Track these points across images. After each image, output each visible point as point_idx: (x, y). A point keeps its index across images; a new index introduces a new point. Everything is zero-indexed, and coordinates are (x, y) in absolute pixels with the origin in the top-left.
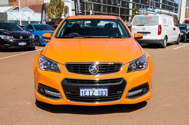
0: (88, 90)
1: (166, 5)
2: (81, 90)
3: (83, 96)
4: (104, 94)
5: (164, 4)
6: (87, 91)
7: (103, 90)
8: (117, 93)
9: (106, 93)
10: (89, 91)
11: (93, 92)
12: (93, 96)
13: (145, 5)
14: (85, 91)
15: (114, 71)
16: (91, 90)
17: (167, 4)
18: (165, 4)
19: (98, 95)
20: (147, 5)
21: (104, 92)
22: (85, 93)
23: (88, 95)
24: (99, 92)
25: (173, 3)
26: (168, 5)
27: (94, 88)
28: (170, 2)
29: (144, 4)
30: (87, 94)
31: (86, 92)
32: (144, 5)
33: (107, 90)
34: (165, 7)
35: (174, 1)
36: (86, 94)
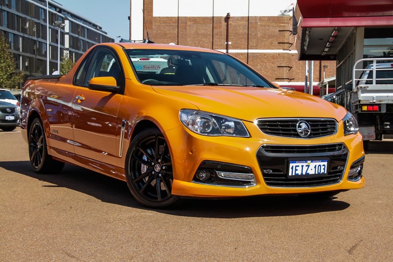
0: (300, 164)
1: (81, 38)
2: (291, 165)
3: (292, 176)
4: (322, 171)
5: (77, 36)
6: (298, 166)
7: (322, 164)
8: (337, 169)
9: (324, 169)
10: (302, 166)
11: (307, 167)
12: (307, 174)
13: (21, 34)
14: (296, 166)
15: (328, 132)
16: (305, 164)
17: (84, 37)
18: (78, 34)
19: (314, 173)
20: (26, 36)
21: (323, 167)
22: (296, 170)
23: (300, 174)
24: (315, 167)
25: (100, 34)
26: (86, 39)
27: (309, 160)
28: (90, 30)
29: (18, 30)
30: (299, 172)
31: (297, 168)
32: (16, 32)
33: (326, 163)
34: (80, 45)
35: (101, 28)
36: (297, 172)
